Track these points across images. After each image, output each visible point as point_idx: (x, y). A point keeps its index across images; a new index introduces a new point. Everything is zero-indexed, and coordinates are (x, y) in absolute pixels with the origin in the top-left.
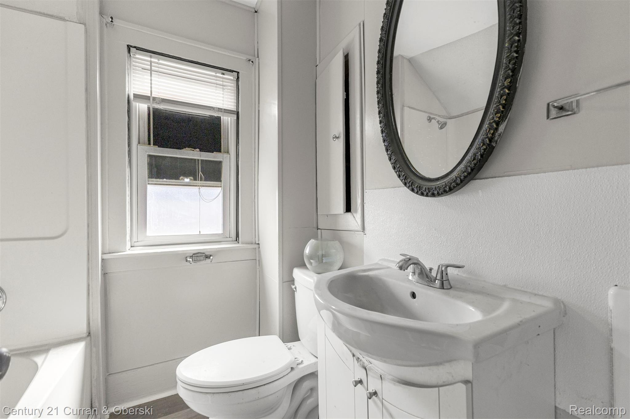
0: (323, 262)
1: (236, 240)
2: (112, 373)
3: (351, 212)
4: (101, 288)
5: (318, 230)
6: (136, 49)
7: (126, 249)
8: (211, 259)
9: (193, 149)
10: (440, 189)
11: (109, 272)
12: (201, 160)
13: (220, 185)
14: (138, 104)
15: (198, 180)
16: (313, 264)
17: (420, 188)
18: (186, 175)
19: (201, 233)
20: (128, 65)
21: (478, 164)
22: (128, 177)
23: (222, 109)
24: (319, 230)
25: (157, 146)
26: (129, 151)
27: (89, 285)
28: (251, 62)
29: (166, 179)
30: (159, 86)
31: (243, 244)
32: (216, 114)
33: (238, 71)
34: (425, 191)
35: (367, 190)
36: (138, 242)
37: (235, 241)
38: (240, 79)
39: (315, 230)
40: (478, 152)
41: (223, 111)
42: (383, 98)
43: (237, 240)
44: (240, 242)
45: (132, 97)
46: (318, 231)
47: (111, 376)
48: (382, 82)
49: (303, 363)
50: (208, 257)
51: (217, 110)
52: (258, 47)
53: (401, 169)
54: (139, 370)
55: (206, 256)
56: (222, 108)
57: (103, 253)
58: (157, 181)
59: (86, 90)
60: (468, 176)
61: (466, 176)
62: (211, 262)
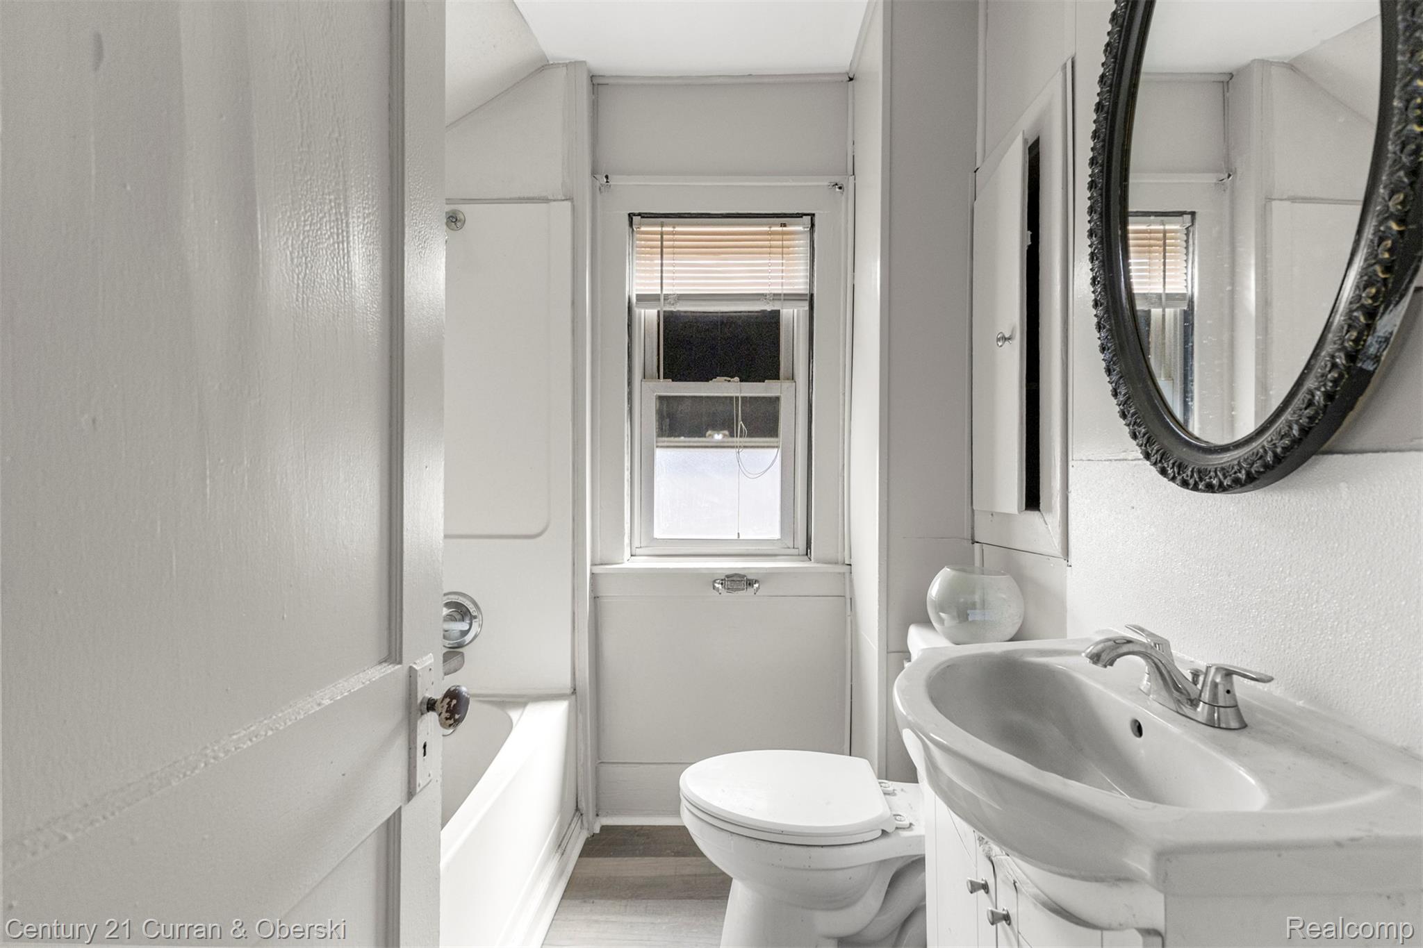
0: (967, 619)
1: (805, 553)
2: (604, 761)
3: (1039, 510)
4: (589, 621)
5: (973, 543)
6: (642, 217)
7: (623, 559)
8: (755, 588)
9: (729, 379)
10: (1227, 474)
11: (604, 595)
12: (741, 397)
13: (776, 444)
14: (643, 311)
15: (737, 436)
16: (946, 622)
17: (1181, 467)
18: (716, 427)
19: (741, 538)
20: (629, 248)
21: (1320, 418)
22: (628, 438)
23: (780, 295)
24: (976, 544)
25: (670, 380)
26: (630, 393)
27: (574, 613)
28: (837, 190)
29: (685, 437)
30: (674, 273)
31: (818, 563)
32: (769, 307)
33: (813, 212)
34: (1191, 477)
35: (1076, 460)
36: (641, 547)
37: (803, 555)
38: (816, 228)
39: (968, 544)
40: (1320, 388)
41: (782, 297)
42: (1103, 247)
43: (807, 554)
44: (812, 559)
45: (634, 300)
46: (973, 547)
47: (602, 764)
48: (1102, 208)
49: (912, 830)
50: (750, 583)
51: (771, 298)
52: (853, 152)
53: (1139, 418)
54: (642, 766)
55: (748, 582)
56: (780, 292)
57: (593, 564)
58: (671, 442)
59: (573, 303)
60: (1296, 447)
61: (1289, 446)
62: (755, 594)
